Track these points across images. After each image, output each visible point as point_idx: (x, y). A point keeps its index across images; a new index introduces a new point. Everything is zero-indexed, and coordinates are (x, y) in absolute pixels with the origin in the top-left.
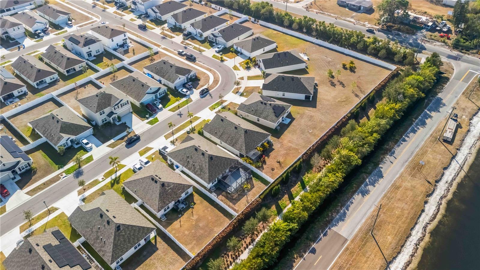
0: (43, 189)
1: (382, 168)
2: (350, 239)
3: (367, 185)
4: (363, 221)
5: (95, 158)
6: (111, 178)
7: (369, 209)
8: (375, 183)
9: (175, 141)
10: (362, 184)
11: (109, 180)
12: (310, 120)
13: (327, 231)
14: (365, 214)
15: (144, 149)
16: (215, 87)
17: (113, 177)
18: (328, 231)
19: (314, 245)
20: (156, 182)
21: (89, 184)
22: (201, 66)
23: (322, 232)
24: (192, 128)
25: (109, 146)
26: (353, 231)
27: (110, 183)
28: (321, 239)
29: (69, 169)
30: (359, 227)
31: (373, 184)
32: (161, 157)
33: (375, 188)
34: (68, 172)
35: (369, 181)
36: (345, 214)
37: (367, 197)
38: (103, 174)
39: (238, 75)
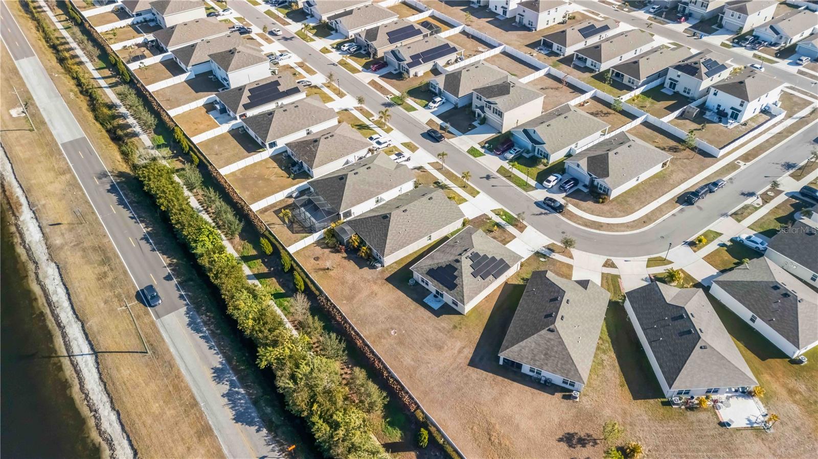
1: (258, 431)
2: (158, 322)
3: (232, 384)
4: (172, 350)
5: (411, 113)
7: (186, 366)
8: (229, 400)
10: (238, 378)
11: (369, 123)
12: (427, 341)
13: (185, 300)
14: (182, 358)
18: (185, 302)
19: (175, 281)
21: (369, 112)
22: (660, 211)
23: (187, 295)
25: (431, 120)
26: (166, 331)
27: (363, 124)
28: (178, 290)
30: (167, 340)
31: (229, 395)
33: (219, 396)
35: (238, 393)
36: (197, 330)
37: (209, 374)
39: (626, 261)
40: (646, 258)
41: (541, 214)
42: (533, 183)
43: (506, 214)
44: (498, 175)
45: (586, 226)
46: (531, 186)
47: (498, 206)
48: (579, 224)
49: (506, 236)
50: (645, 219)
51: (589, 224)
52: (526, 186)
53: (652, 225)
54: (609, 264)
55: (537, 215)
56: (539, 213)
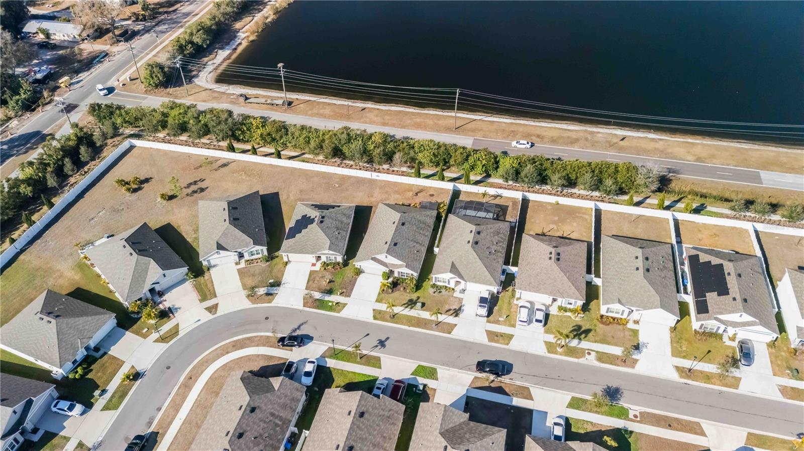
0: (677, 420)
2: (472, 137)
5: (567, 397)
6: (579, 343)
9: (452, 312)
11: (585, 344)
15: (497, 342)
16: (262, 336)
17: (574, 343)
20: (559, 254)
21: (611, 364)
22: (176, 407)
24: (406, 307)
25: (530, 397)
26: (461, 138)
27: (587, 338)
29: (619, 417)
30: (454, 136)
32: (496, 308)
34: (623, 414)
38: (582, 361)
39: (199, 320)
40: (181, 334)
41: (299, 328)
42: (331, 363)
43: (331, 309)
44: (374, 354)
45: (249, 339)
46: (330, 357)
47: (345, 313)
48: (257, 336)
49: (314, 285)
50: (191, 381)
51: (247, 342)
52: (335, 354)
53: (182, 378)
54: (212, 309)
55: (302, 324)
56: (302, 327)
